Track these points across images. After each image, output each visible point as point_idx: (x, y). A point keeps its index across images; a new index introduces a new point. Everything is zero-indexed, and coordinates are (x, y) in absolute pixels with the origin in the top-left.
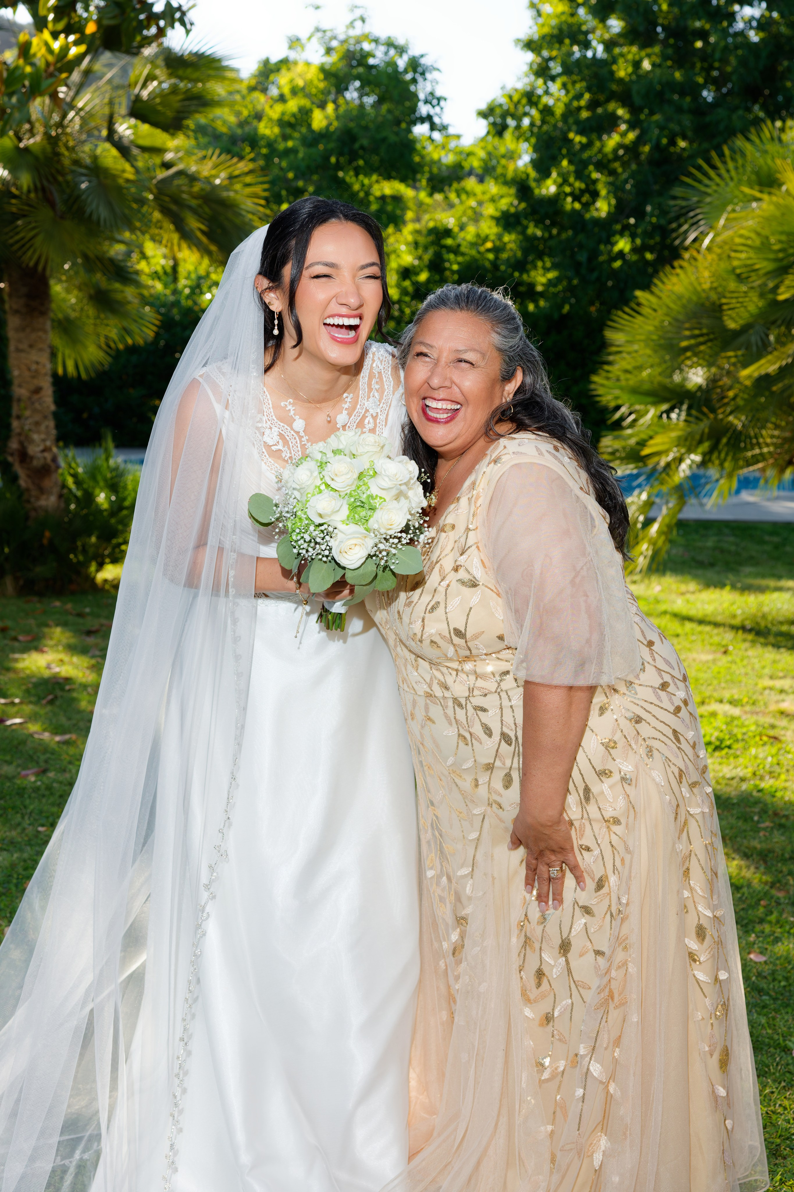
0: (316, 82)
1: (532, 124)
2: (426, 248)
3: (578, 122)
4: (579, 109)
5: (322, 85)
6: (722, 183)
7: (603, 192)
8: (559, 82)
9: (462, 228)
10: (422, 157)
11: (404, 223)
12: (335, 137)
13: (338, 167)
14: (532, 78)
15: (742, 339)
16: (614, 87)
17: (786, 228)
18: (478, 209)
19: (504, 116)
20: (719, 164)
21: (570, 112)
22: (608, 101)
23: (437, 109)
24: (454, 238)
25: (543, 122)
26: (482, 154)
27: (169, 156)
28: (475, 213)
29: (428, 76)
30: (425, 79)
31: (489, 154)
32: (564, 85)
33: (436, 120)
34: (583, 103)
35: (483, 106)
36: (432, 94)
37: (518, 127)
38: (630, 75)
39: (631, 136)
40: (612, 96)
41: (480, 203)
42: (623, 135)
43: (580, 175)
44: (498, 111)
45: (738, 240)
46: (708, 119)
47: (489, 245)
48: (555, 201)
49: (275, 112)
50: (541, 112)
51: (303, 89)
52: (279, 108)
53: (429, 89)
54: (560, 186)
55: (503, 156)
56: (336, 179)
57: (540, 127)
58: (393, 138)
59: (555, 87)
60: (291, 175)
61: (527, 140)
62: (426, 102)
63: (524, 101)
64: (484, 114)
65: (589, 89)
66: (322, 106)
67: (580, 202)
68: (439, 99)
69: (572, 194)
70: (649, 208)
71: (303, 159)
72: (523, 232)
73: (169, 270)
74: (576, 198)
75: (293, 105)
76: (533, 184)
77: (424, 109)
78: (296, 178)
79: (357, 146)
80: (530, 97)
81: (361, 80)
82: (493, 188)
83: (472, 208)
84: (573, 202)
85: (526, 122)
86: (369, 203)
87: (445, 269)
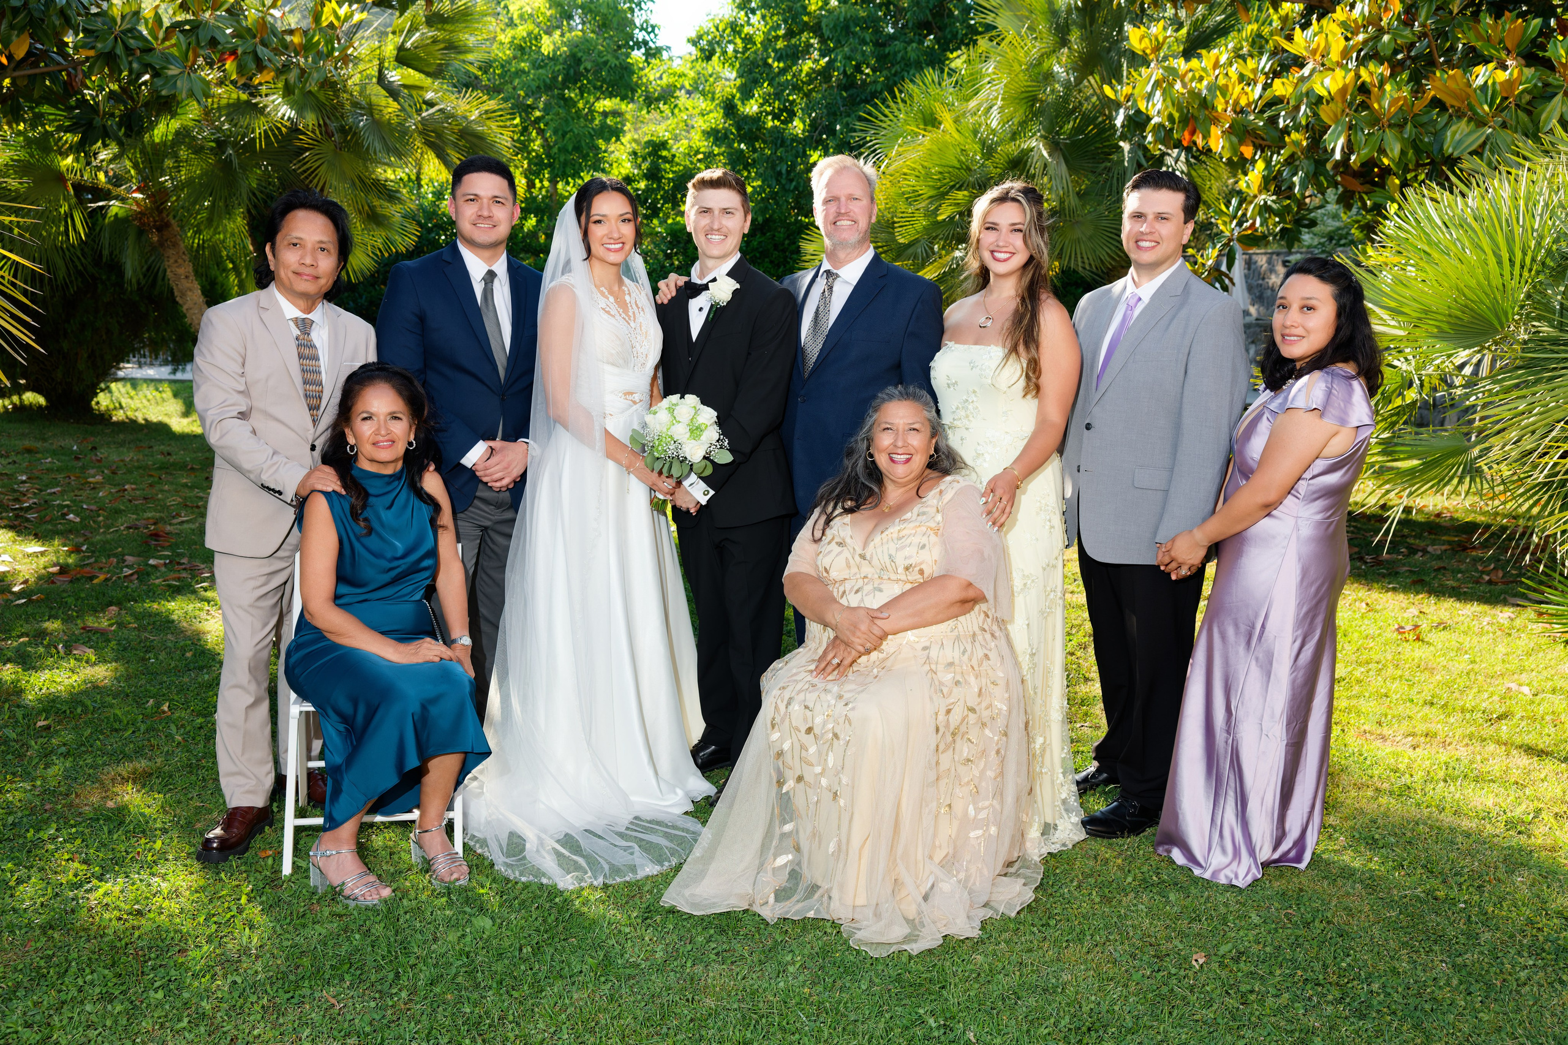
0: (543, 10)
1: (736, 51)
2: (644, 159)
3: (775, 51)
4: (777, 38)
5: (548, 13)
6: (895, 120)
7: (800, 113)
8: (758, 13)
9: (676, 138)
10: (640, 78)
11: (624, 132)
12: (561, 60)
13: (565, 85)
14: (736, 10)
15: (910, 251)
16: (806, 19)
17: (944, 162)
18: (689, 121)
19: (710, 43)
20: (892, 104)
21: (768, 42)
22: (801, 32)
23: (652, 35)
24: (669, 150)
25: (746, 49)
26: (692, 74)
27: (429, 95)
28: (687, 125)
29: (643, 5)
30: (641, 9)
31: (699, 73)
32: (763, 17)
33: (651, 44)
34: (781, 32)
35: (693, 35)
36: (646, 21)
37: (724, 53)
38: (821, 9)
39: (824, 61)
40: (806, 27)
41: (691, 116)
42: (816, 61)
43: (778, 95)
44: (705, 37)
45: (905, 170)
46: (887, 51)
47: (700, 156)
48: (756, 120)
49: (505, 38)
50: (743, 40)
51: (531, 15)
52: (510, 33)
53: (644, 18)
54: (762, 105)
55: (711, 76)
56: (562, 96)
57: (743, 53)
58: (613, 62)
59: (755, 19)
60: (522, 93)
61: (732, 65)
62: (642, 29)
63: (728, 31)
64: (694, 43)
65: (785, 21)
66: (549, 33)
67: (779, 120)
68: (653, 27)
69: (772, 113)
70: (838, 127)
71: (533, 80)
72: (730, 146)
73: (413, 177)
74: (776, 117)
75: (521, 31)
76: (739, 103)
77: (640, 36)
78: (527, 95)
79: (582, 68)
80: (734, 28)
81: (583, 9)
82: (703, 104)
83: (685, 121)
84: (773, 120)
85: (730, 48)
86: (594, 119)
87: (663, 177)
